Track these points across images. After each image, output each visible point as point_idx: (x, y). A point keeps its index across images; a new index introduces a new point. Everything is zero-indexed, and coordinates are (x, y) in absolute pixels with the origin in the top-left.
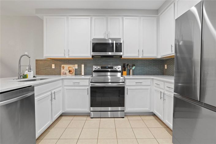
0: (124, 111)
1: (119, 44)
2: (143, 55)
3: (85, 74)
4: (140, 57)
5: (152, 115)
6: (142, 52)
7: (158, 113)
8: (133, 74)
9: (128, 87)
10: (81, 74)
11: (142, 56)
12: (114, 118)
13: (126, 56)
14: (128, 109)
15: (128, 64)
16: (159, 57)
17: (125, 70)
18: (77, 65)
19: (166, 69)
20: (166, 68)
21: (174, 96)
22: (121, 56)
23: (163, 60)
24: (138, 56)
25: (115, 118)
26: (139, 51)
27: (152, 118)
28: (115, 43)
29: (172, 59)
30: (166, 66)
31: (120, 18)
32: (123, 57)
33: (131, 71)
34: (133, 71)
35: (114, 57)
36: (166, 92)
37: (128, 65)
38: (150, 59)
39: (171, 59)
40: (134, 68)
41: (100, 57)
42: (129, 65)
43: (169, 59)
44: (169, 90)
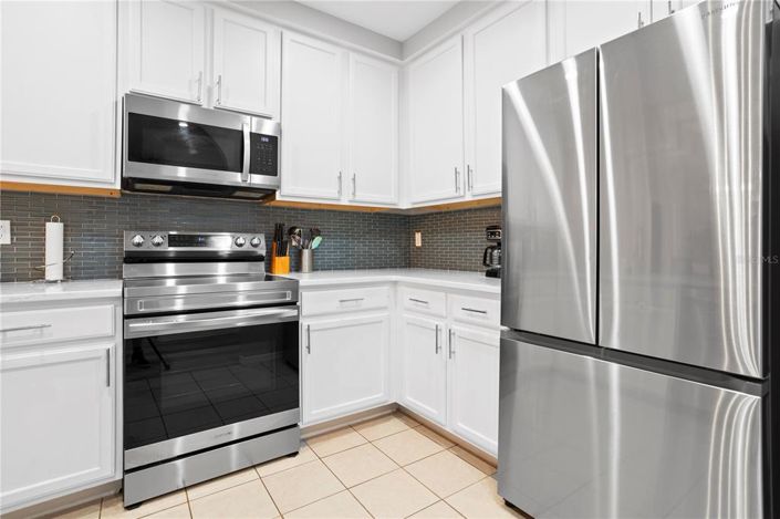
0: (295, 425)
1: (264, 139)
2: (354, 194)
3: (64, 275)
4: (345, 201)
5: (389, 414)
6: (351, 182)
7: (420, 404)
8: (314, 268)
9: (313, 323)
10: (38, 275)
11: (351, 198)
12: (254, 467)
13: (290, 193)
14: (314, 412)
15: (295, 228)
16: (405, 204)
17: (282, 253)
18: (8, 222)
19: (418, 248)
20: (418, 243)
21: (501, 340)
22: (269, 194)
23: (409, 216)
24: (336, 196)
25: (258, 469)
26: (340, 177)
27: (395, 424)
28: (251, 133)
29: (441, 213)
30: (418, 236)
31: (272, 31)
32: (278, 197)
33: (306, 253)
34: (313, 252)
35: (238, 194)
36: (456, 328)
37: (291, 231)
38: (369, 211)
39: (437, 213)
40: (316, 242)
41: (169, 188)
42: (297, 230)
43: (429, 214)
44: (470, 318)
